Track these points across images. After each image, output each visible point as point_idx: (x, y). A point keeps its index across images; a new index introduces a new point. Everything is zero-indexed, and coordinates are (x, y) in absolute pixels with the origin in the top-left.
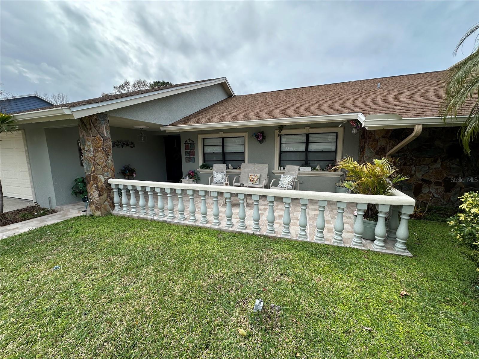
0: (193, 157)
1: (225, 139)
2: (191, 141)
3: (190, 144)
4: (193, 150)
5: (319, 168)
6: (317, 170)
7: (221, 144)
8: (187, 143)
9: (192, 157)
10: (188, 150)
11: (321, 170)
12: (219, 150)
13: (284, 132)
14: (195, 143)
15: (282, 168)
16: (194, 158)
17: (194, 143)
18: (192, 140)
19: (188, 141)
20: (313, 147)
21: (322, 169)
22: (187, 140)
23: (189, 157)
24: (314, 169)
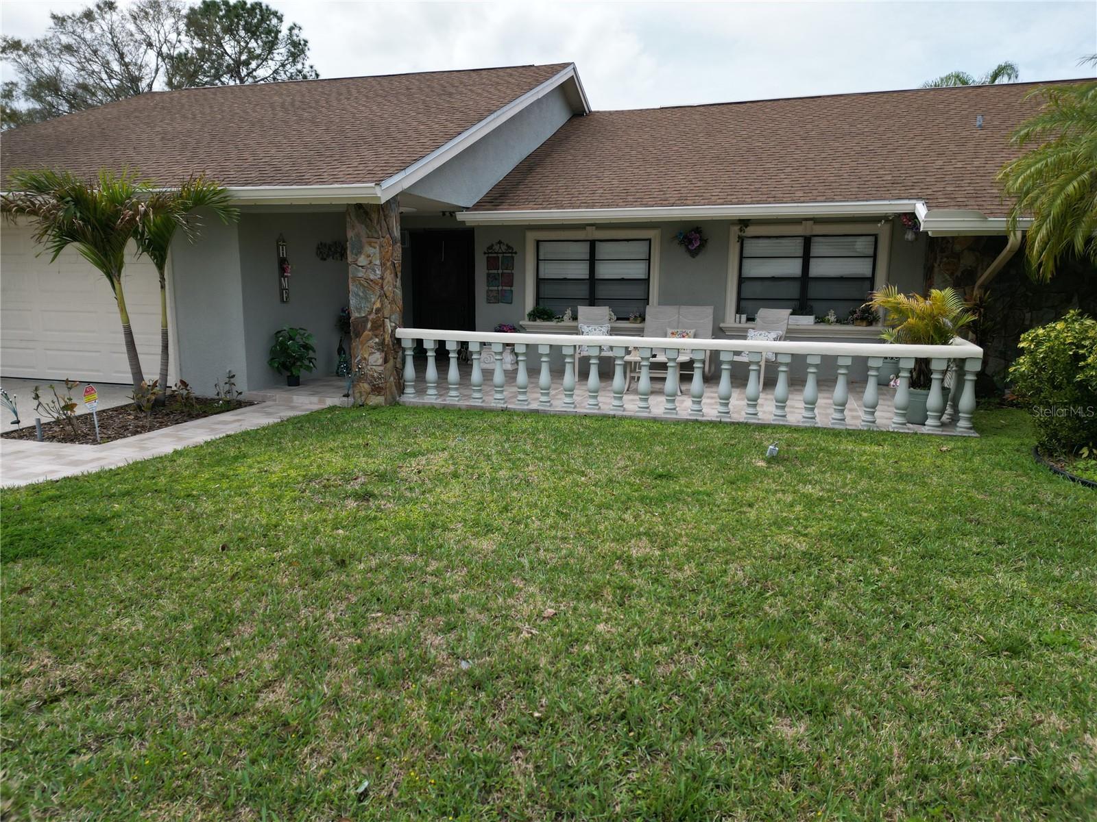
0: (509, 288)
1: (597, 244)
2: (504, 248)
3: (500, 255)
4: (509, 271)
5: (832, 318)
6: (828, 322)
7: (587, 256)
8: (491, 253)
9: (505, 288)
10: (496, 271)
11: (837, 322)
12: (579, 271)
13: (751, 231)
14: (516, 253)
15: (744, 317)
16: (512, 291)
17: (512, 253)
18: (507, 245)
19: (496, 248)
20: (819, 268)
21: (839, 321)
22: (493, 245)
23: (496, 288)
24: (820, 320)
